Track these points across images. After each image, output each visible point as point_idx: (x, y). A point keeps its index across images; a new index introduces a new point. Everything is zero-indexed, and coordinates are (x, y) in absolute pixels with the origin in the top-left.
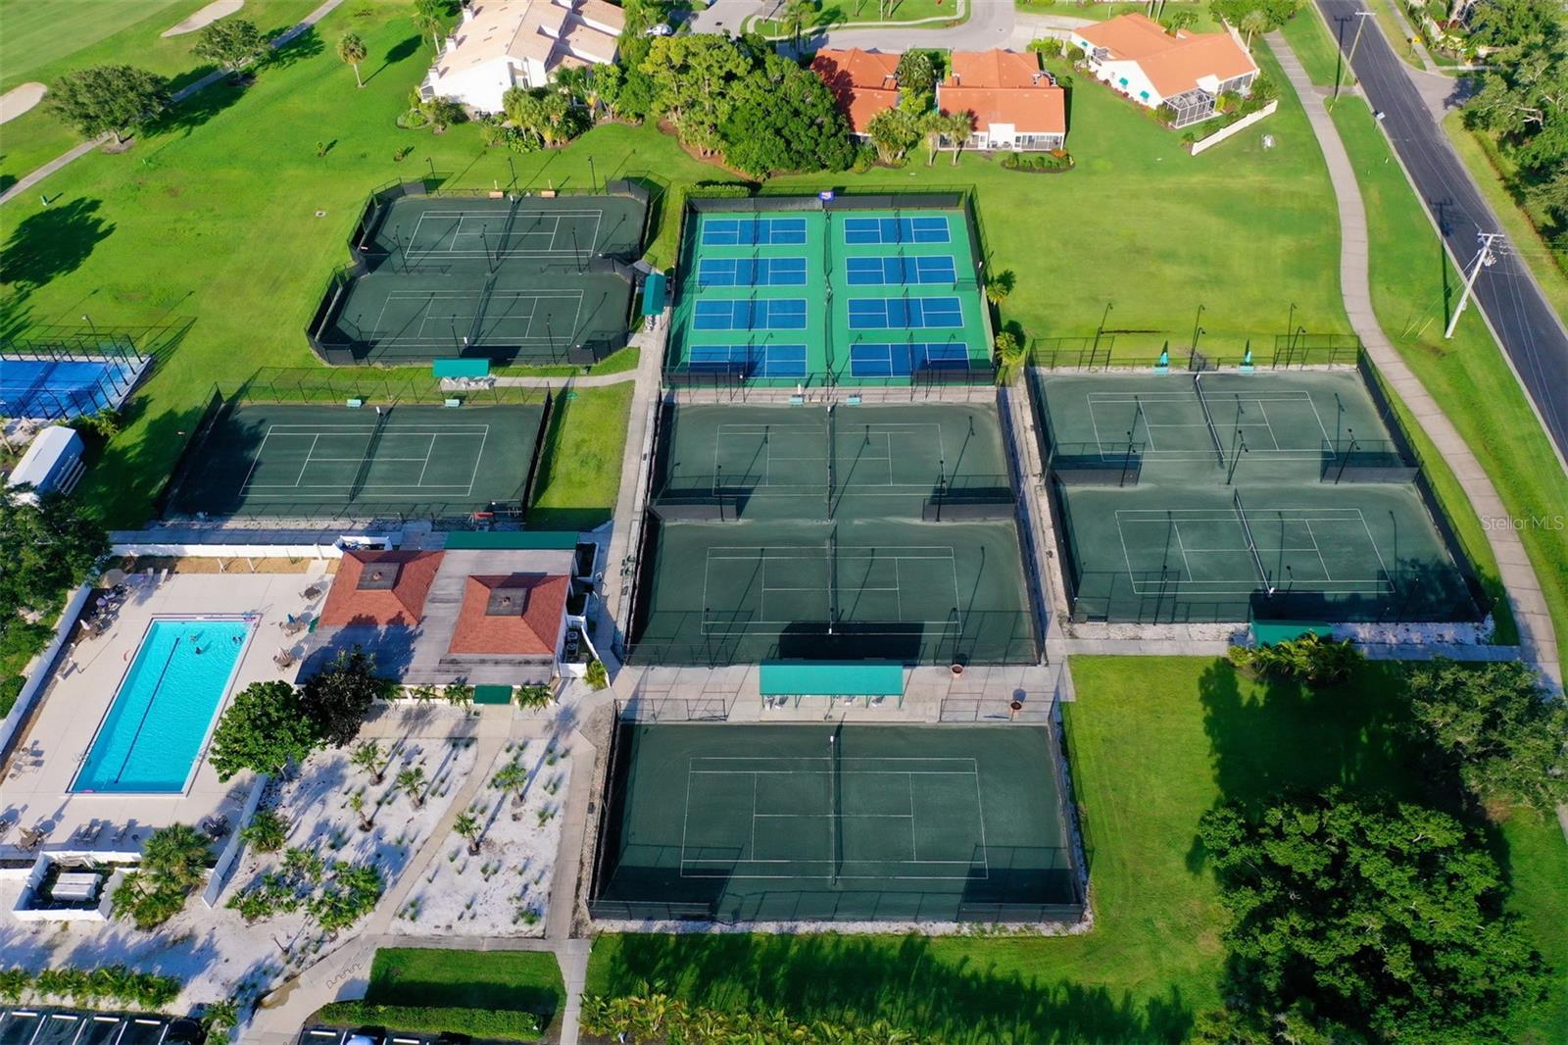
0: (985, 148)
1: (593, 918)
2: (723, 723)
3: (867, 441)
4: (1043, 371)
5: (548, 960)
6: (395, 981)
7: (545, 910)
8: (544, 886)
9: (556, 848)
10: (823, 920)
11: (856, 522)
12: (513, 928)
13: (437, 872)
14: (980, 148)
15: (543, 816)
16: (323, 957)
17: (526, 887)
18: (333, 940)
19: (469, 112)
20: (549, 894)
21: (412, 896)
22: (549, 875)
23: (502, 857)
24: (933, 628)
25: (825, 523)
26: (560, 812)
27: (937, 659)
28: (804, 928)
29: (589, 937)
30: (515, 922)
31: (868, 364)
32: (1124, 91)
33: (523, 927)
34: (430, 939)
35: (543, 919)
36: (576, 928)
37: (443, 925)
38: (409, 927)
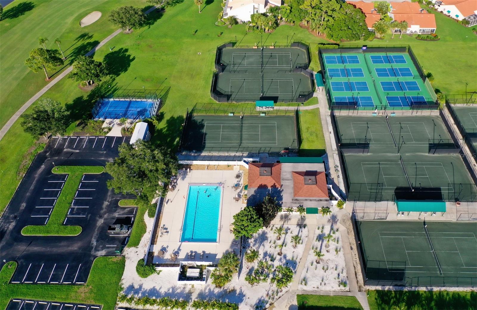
0: (409, 33)
1: (364, 285)
2: (385, 220)
3: (401, 128)
4: (452, 105)
5: (354, 299)
6: (307, 306)
7: (348, 282)
8: (345, 274)
9: (344, 262)
10: (441, 286)
11: (407, 154)
12: (339, 288)
13: (308, 269)
14: (407, 33)
15: (336, 250)
16: (280, 298)
17: (339, 275)
18: (281, 291)
19: (239, 21)
20: (347, 277)
21: (302, 277)
22: (345, 271)
23: (328, 264)
24: (445, 189)
25: (396, 155)
26: (342, 250)
27: (450, 200)
28: (436, 289)
29: (365, 291)
30: (339, 286)
31: (393, 103)
32: (448, 15)
33: (342, 287)
34: (313, 291)
35: (348, 285)
36: (360, 288)
37: (316, 287)
38: (305, 288)
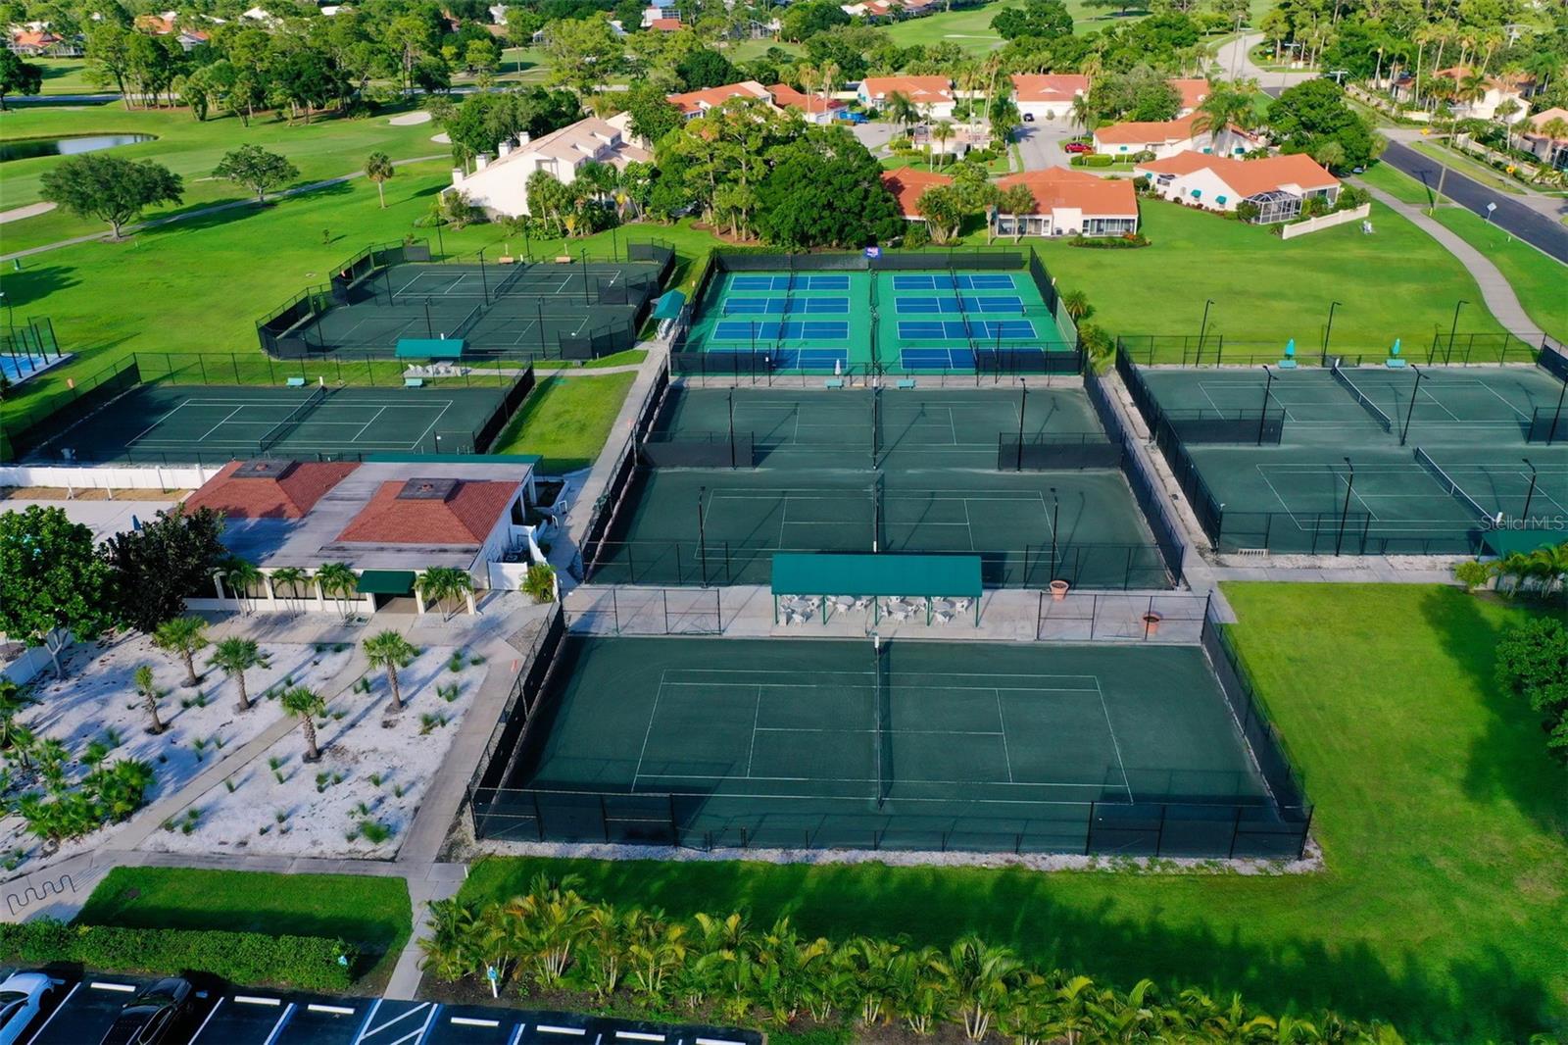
0: (1049, 234)
2: (717, 637)
3: (923, 413)
7: (405, 827)
8: (411, 799)
9: (441, 758)
11: (909, 471)
13: (246, 780)
14: (1043, 234)
15: (428, 723)
17: (381, 801)
18: (47, 854)
20: (416, 810)
21: (199, 804)
22: (421, 787)
23: (353, 766)
25: (868, 472)
26: (458, 720)
29: (467, 861)
31: (922, 361)
32: (1196, 204)
33: (364, 845)
34: (206, 858)
35: (399, 838)
36: (450, 849)
37: (234, 839)
38: (177, 842)
